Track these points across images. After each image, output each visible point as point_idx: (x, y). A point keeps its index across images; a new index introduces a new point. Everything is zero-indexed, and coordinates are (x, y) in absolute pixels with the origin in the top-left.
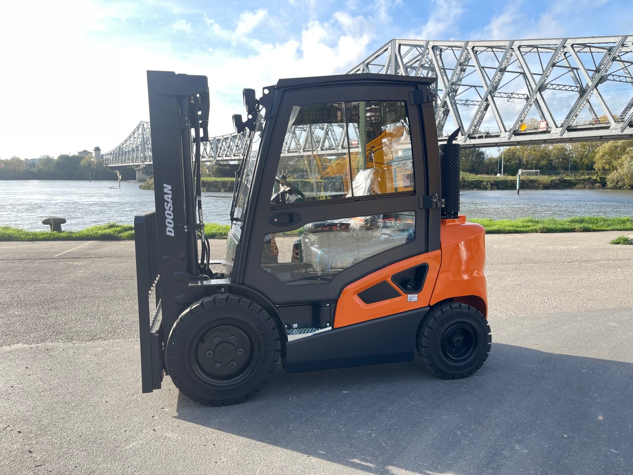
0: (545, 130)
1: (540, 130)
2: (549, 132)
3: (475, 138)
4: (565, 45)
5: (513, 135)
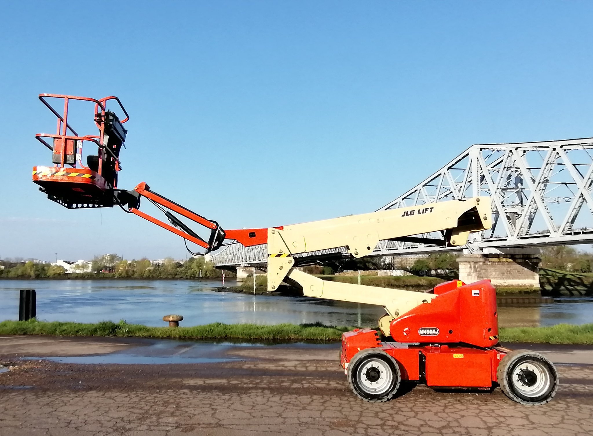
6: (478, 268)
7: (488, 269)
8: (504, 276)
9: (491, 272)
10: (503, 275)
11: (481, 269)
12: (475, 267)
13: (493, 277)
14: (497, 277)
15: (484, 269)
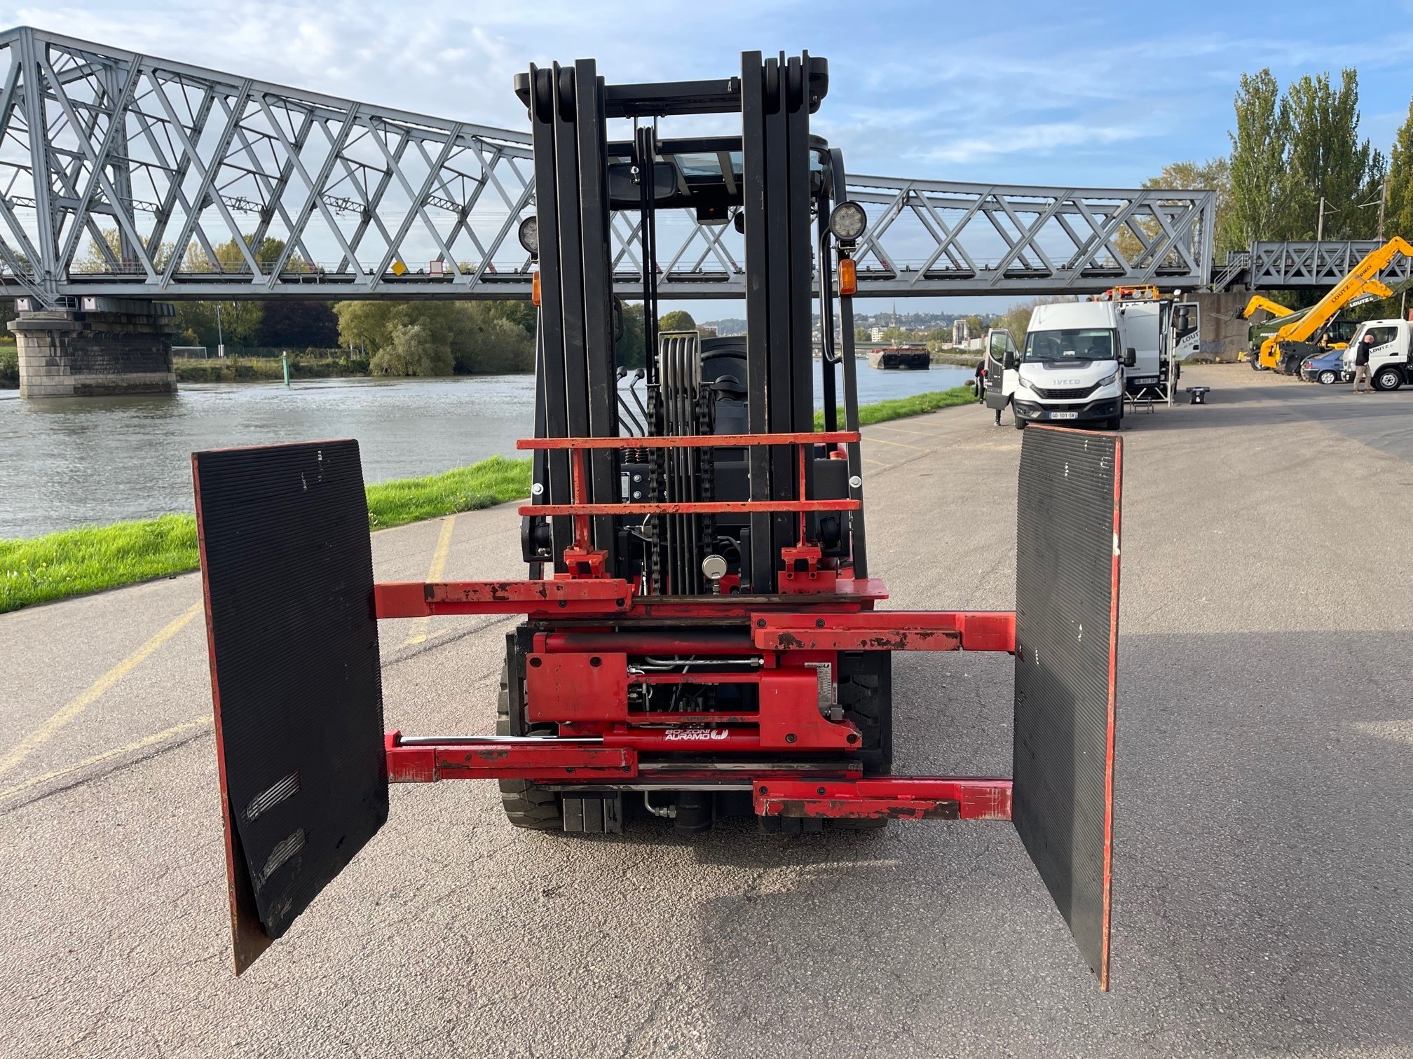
0: (441, 276)
1: (432, 276)
2: (451, 281)
3: (296, 281)
4: (460, 134)
5: (381, 282)
6: (69, 346)
7: (89, 348)
8: (118, 366)
9: (94, 355)
10: (116, 363)
11: (75, 350)
12: (62, 344)
13: (97, 367)
14: (106, 369)
15: (82, 350)
